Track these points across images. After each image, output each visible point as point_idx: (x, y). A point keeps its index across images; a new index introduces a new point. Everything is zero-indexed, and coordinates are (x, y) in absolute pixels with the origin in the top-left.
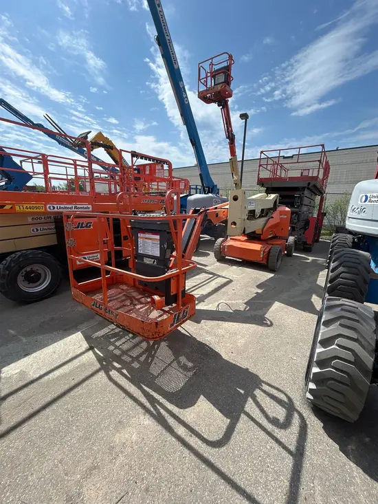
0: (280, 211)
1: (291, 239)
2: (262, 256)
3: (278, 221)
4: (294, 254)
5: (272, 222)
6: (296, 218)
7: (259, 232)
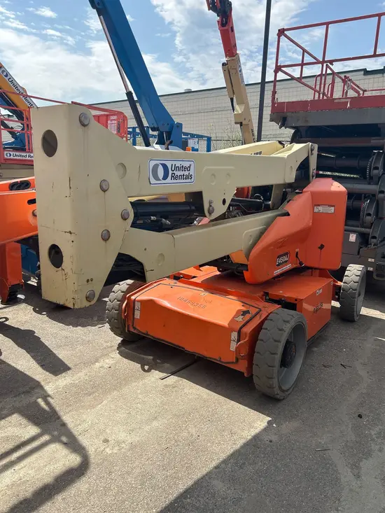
0: (313, 194)
1: (354, 271)
2: (233, 346)
3: (306, 221)
4: (365, 311)
5: (283, 227)
6: (372, 211)
7: (239, 259)
